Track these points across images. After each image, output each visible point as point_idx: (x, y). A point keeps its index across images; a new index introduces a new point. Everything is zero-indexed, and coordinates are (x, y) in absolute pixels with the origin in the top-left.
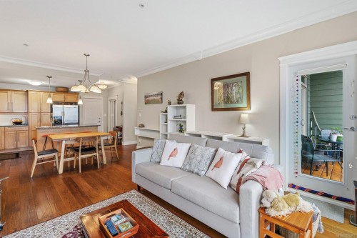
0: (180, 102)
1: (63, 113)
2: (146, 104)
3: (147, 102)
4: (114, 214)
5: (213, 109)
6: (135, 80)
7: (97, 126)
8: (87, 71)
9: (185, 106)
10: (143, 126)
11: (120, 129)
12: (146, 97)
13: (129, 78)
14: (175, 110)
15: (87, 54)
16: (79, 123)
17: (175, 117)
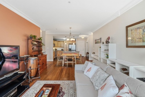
0: (107, 42)
1: (72, 47)
2: (95, 43)
3: (96, 43)
4: (48, 89)
5: (127, 46)
6: (92, 33)
7: (79, 52)
8: (71, 34)
9: (108, 45)
10: (94, 53)
11: (88, 53)
12: (95, 40)
13: (90, 33)
14: (106, 47)
15: (70, 28)
16: (76, 51)
17: (105, 50)
